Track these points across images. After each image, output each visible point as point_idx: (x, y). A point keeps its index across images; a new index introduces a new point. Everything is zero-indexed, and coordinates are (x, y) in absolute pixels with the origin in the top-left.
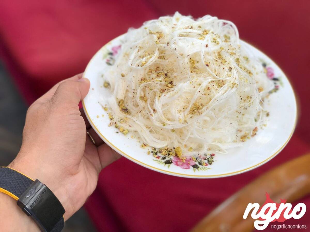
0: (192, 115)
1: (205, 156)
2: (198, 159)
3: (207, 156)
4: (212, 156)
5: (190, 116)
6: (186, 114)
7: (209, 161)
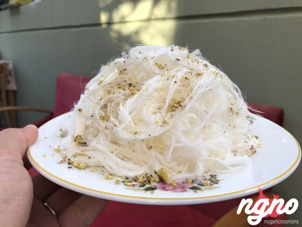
0: (173, 112)
1: (204, 178)
2: (195, 182)
4: (213, 176)
5: (170, 114)
6: (163, 114)
7: (212, 181)
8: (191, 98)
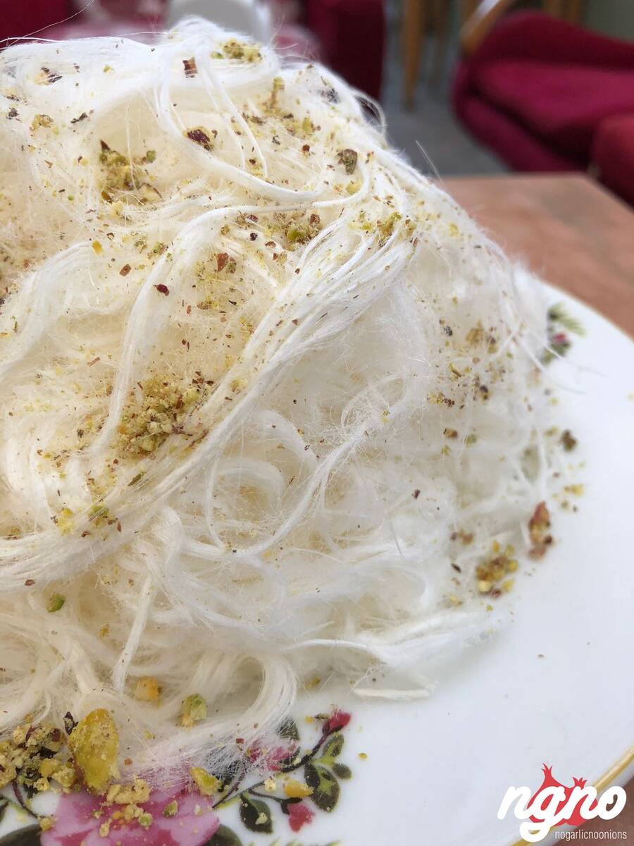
1: (286, 744)
2: (234, 782)
3: (296, 738)
4: (334, 725)
7: (313, 778)
8: (235, 387)
